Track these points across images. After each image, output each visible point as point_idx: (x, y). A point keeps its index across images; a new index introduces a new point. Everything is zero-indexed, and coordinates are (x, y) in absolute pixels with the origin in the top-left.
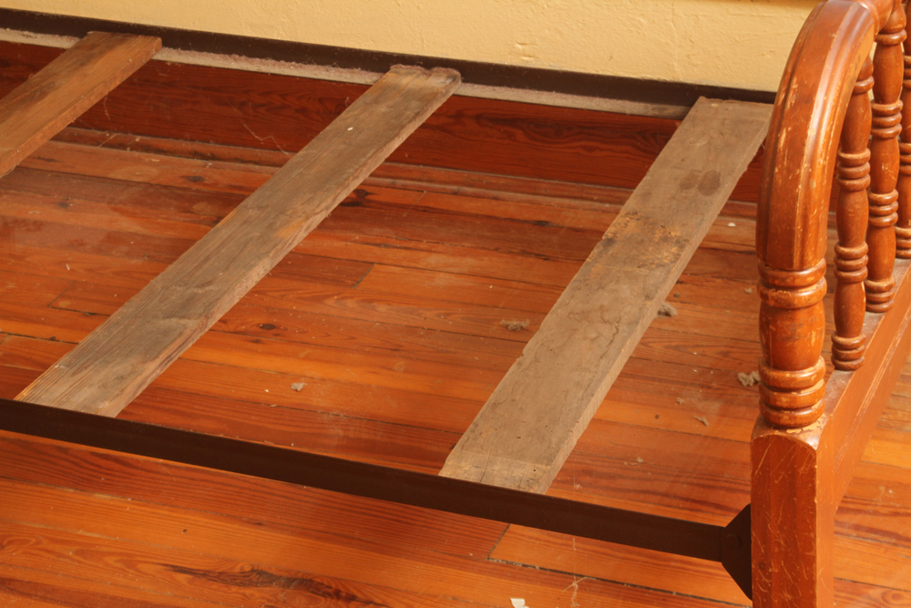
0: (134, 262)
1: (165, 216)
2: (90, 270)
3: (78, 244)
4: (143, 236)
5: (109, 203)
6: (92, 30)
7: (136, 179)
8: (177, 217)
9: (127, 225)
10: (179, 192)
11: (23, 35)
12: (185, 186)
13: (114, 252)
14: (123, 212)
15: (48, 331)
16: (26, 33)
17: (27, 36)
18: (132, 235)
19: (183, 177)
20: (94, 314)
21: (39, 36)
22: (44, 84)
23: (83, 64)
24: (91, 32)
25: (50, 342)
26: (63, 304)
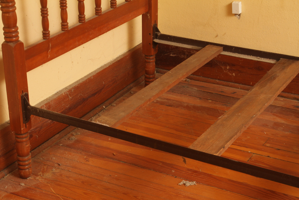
0: (287, 133)
1: (292, 118)
2: (273, 134)
3: (265, 125)
4: (287, 124)
5: (271, 112)
6: (282, 58)
7: (277, 105)
8: (296, 119)
9: (279, 120)
10: (293, 110)
11: (257, 58)
12: (295, 109)
13: (278, 129)
14: (277, 116)
15: (266, 154)
16: (258, 57)
17: (259, 59)
18: (283, 124)
19: (293, 106)
20: (279, 149)
21: (262, 59)
22: (273, 75)
23: (283, 69)
24: (281, 59)
25: (268, 157)
26: (268, 145)
